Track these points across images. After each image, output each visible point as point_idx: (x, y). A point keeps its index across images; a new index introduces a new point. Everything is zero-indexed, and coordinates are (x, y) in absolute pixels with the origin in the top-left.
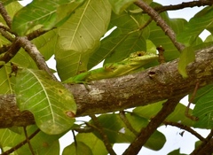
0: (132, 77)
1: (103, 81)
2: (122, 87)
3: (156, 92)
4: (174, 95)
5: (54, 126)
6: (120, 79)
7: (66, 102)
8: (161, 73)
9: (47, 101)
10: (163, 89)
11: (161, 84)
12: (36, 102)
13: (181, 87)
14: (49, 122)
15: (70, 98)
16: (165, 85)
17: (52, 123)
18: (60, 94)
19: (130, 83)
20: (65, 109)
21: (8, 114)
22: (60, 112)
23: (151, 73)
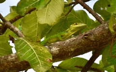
0: (74, 38)
1: (58, 43)
2: (69, 45)
3: (89, 46)
4: (99, 47)
5: (41, 68)
6: (68, 41)
7: (46, 54)
8: (91, 34)
9: (35, 54)
10: (93, 44)
11: (92, 41)
12: (29, 55)
13: (103, 41)
14: (38, 66)
15: (47, 51)
16: (94, 41)
17: (40, 66)
18: (41, 50)
19: (74, 42)
20: (46, 58)
21: (6, 67)
22: (43, 60)
23: (85, 35)
